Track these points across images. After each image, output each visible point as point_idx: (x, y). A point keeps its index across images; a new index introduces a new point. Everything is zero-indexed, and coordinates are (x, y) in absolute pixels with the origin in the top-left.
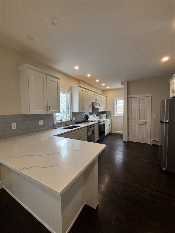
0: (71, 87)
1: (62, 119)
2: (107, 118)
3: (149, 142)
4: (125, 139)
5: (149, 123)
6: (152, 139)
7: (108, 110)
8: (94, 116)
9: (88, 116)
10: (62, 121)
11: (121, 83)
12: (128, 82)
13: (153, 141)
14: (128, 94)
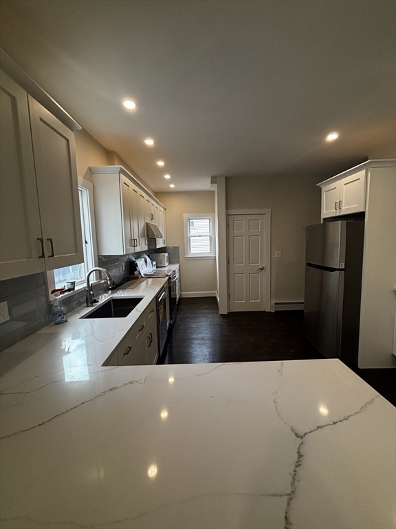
0: (90, 169)
1: (73, 283)
2: (170, 263)
3: (268, 307)
4: (223, 310)
5: (268, 269)
6: (274, 301)
7: (171, 244)
8: (146, 261)
9: (134, 262)
10: (74, 289)
11: (212, 177)
12: (226, 178)
13: (276, 304)
14: (227, 208)
